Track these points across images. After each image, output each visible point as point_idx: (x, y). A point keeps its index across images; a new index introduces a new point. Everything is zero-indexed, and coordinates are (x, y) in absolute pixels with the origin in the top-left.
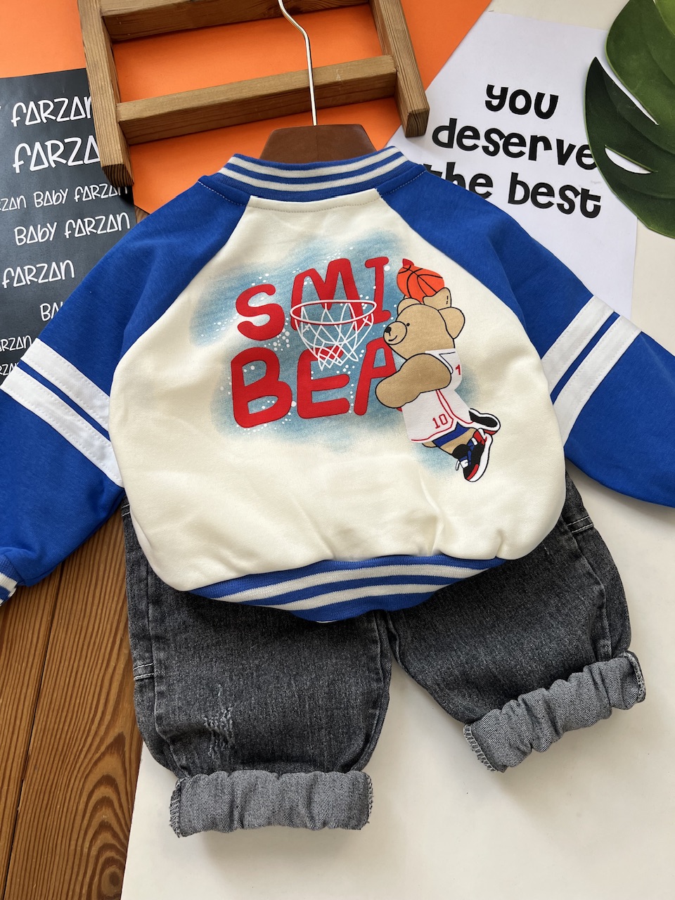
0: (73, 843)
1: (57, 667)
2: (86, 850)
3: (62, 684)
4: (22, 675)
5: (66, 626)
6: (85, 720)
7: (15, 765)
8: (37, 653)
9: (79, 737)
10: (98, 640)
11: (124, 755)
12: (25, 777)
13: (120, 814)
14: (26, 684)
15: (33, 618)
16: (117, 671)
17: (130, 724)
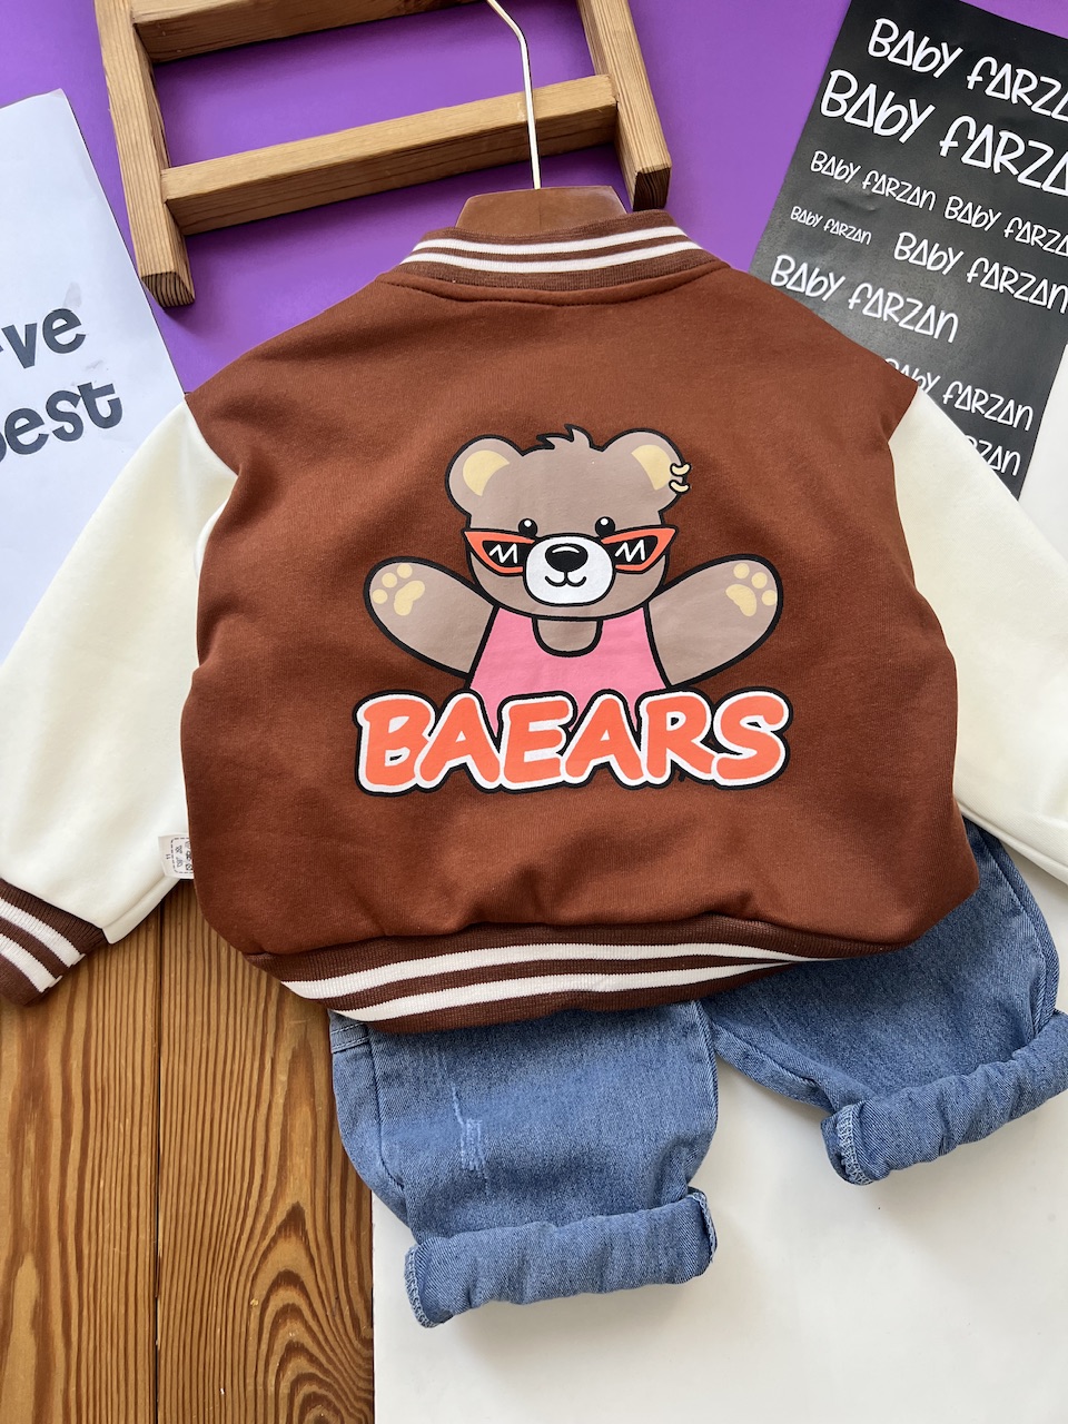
0: (250, 1380)
2: (271, 1389)
3: (192, 1143)
4: (128, 1138)
5: (182, 1054)
6: (237, 1193)
7: (140, 1278)
8: (146, 1100)
9: (233, 1219)
10: (236, 1067)
11: (306, 1237)
12: (159, 1293)
13: (315, 1328)
14: (136, 1152)
15: (130, 1048)
16: (274, 1110)
17: (307, 1188)
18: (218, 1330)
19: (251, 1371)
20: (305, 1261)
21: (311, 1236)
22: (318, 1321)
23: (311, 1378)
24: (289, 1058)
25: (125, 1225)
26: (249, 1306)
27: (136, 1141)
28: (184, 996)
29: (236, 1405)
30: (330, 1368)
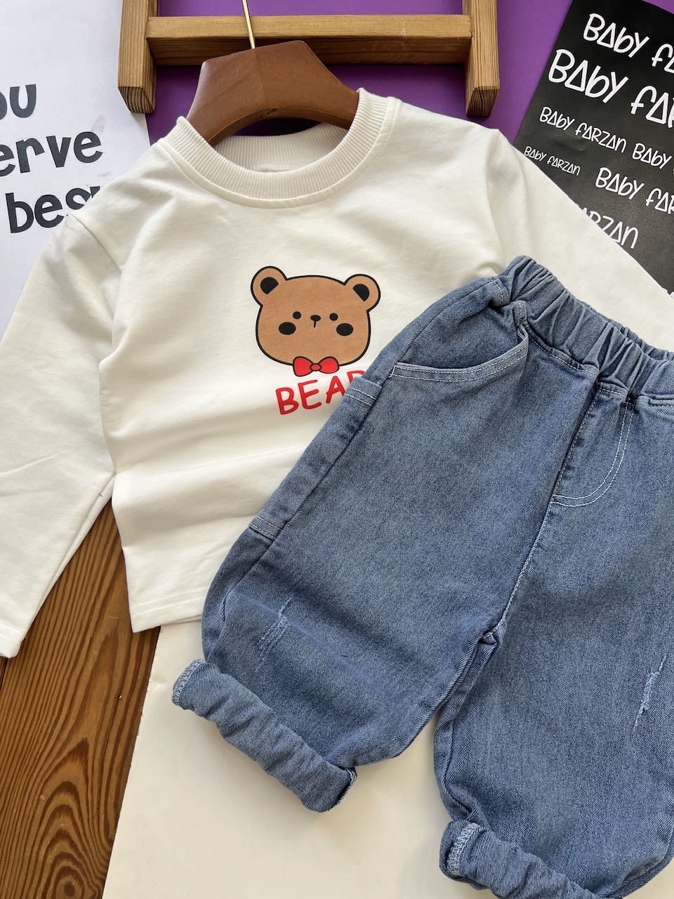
0: (29, 849)
6: (48, 723)
10: (66, 638)
11: (87, 764)
13: (79, 825)
16: (84, 673)
17: (94, 731)
19: (30, 843)
20: (82, 779)
21: (90, 763)
22: (82, 820)
23: (69, 857)
24: (103, 640)
26: (39, 800)
29: (16, 862)
30: (83, 853)
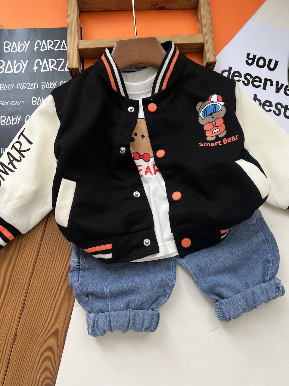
0: (33, 375)
1: (33, 296)
2: (38, 378)
3: (34, 303)
4: (17, 298)
5: (38, 278)
6: (43, 321)
7: (10, 338)
8: (24, 289)
9: (40, 328)
10: (51, 286)
12: (14, 343)
13: (54, 365)
14: (18, 302)
15: (24, 273)
16: (58, 301)
17: (62, 325)
18: (28, 358)
20: (56, 346)
22: (55, 363)
24: (66, 287)
25: (10, 322)
26: (38, 354)
27: (19, 299)
28: (42, 263)
29: (27, 380)
